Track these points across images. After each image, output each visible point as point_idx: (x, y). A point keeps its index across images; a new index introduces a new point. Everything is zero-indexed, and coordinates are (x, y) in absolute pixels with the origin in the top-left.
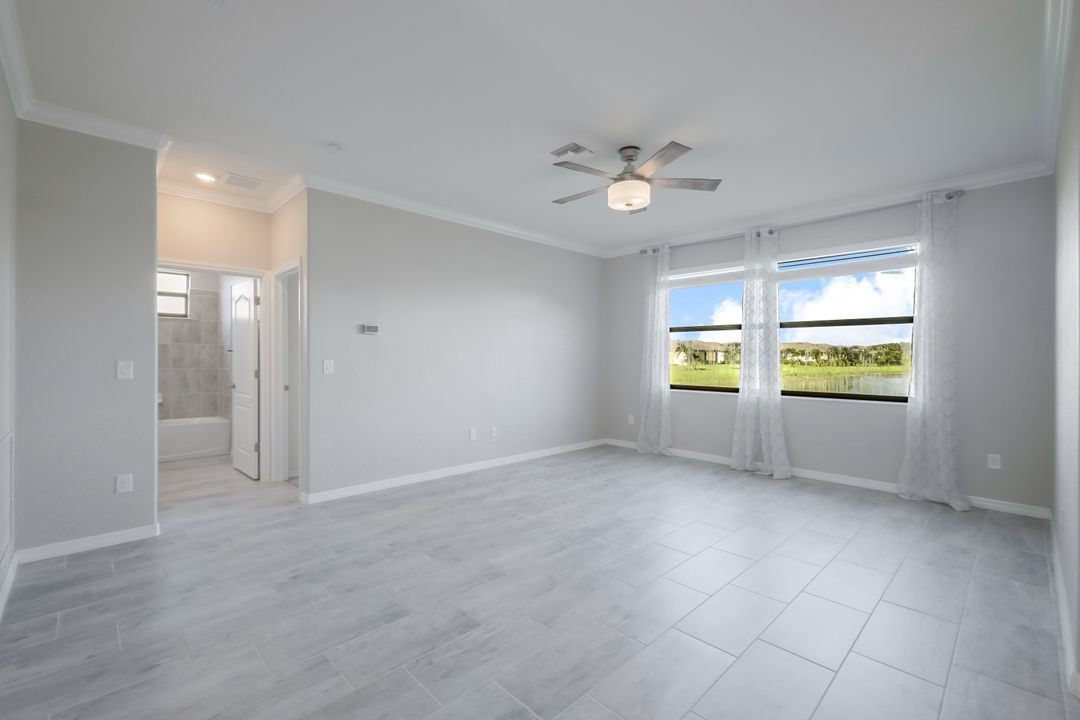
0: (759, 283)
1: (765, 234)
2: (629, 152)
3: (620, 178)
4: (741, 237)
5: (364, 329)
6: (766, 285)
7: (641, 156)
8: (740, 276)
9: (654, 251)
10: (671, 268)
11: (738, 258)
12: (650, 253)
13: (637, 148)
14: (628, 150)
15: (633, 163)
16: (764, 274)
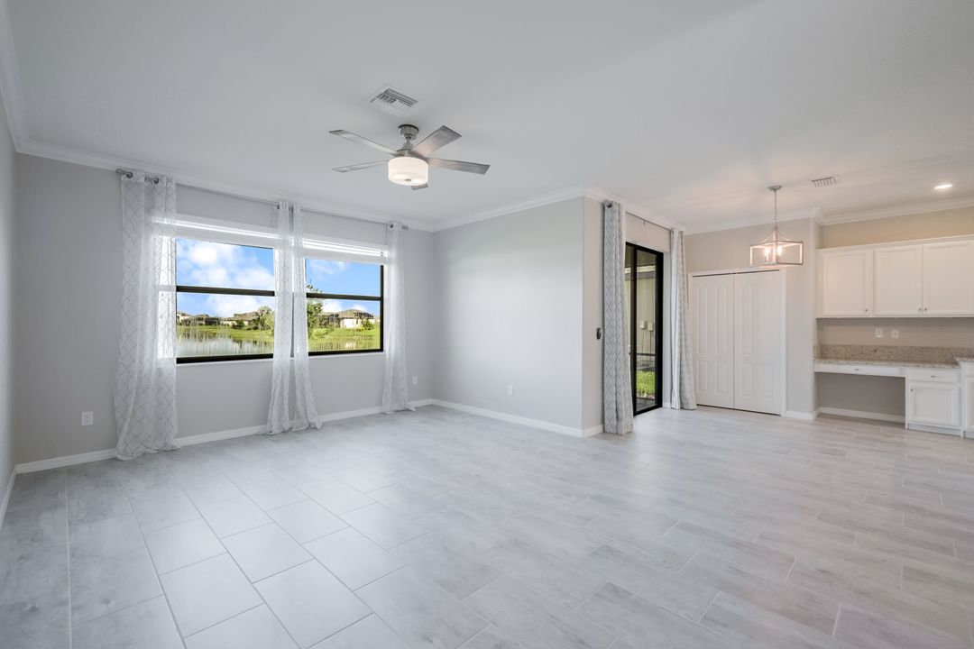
2: (409, 129)
3: (400, 154)
7: (420, 136)
10: (179, 210)
13: (416, 128)
14: (408, 128)
15: (411, 141)
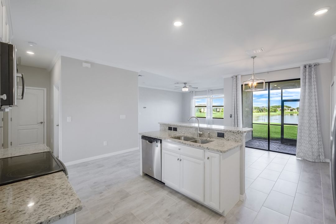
0: (209, 99)
1: (210, 90)
3: (184, 87)
4: (206, 91)
5: (144, 108)
6: (210, 99)
8: (206, 97)
9: (192, 92)
10: (195, 95)
11: (206, 94)
12: (191, 92)
16: (210, 97)
